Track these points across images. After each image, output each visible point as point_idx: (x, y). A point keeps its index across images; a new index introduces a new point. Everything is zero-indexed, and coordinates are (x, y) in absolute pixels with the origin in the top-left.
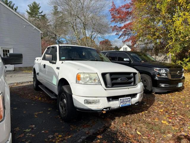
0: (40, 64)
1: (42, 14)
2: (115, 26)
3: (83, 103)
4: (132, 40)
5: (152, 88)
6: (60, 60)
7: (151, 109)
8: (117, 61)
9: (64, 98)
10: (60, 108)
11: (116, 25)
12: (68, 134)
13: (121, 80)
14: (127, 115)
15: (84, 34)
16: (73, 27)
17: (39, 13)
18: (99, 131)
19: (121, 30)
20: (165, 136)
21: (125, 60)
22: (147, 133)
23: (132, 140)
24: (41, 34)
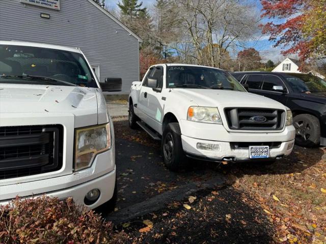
0: (140, 91)
1: (142, 8)
2: (269, 24)
3: (195, 146)
4: (301, 49)
5: (319, 138)
6: (167, 87)
7: (309, 172)
8: (261, 90)
9: (170, 140)
10: (165, 152)
11: (270, 22)
12: (173, 184)
13: (255, 119)
14: (263, 174)
15: (210, 40)
16: (190, 29)
17: (137, 7)
18: (215, 187)
19: (280, 31)
20: (318, 209)
21: (275, 88)
22: (289, 200)
23: (263, 205)
24: (140, 43)
